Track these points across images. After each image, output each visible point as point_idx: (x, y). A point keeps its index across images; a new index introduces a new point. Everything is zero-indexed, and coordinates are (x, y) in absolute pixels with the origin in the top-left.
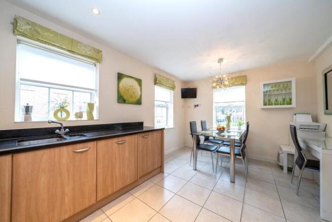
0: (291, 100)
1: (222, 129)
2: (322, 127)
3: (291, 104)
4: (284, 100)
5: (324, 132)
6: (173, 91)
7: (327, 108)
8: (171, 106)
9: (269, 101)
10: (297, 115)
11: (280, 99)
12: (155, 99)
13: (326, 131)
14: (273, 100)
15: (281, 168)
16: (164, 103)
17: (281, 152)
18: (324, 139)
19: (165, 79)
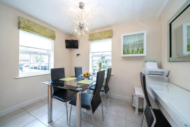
0: (143, 50)
1: (86, 75)
2: (166, 73)
3: (143, 53)
4: (138, 50)
5: (167, 78)
6: (53, 41)
7: (171, 56)
8: (52, 54)
9: (128, 51)
10: (147, 62)
11: (135, 49)
12: (20, 45)
13: (169, 76)
14: (130, 50)
15: (134, 108)
16: (46, 51)
17: (134, 95)
18: (167, 84)
19: (38, 26)
